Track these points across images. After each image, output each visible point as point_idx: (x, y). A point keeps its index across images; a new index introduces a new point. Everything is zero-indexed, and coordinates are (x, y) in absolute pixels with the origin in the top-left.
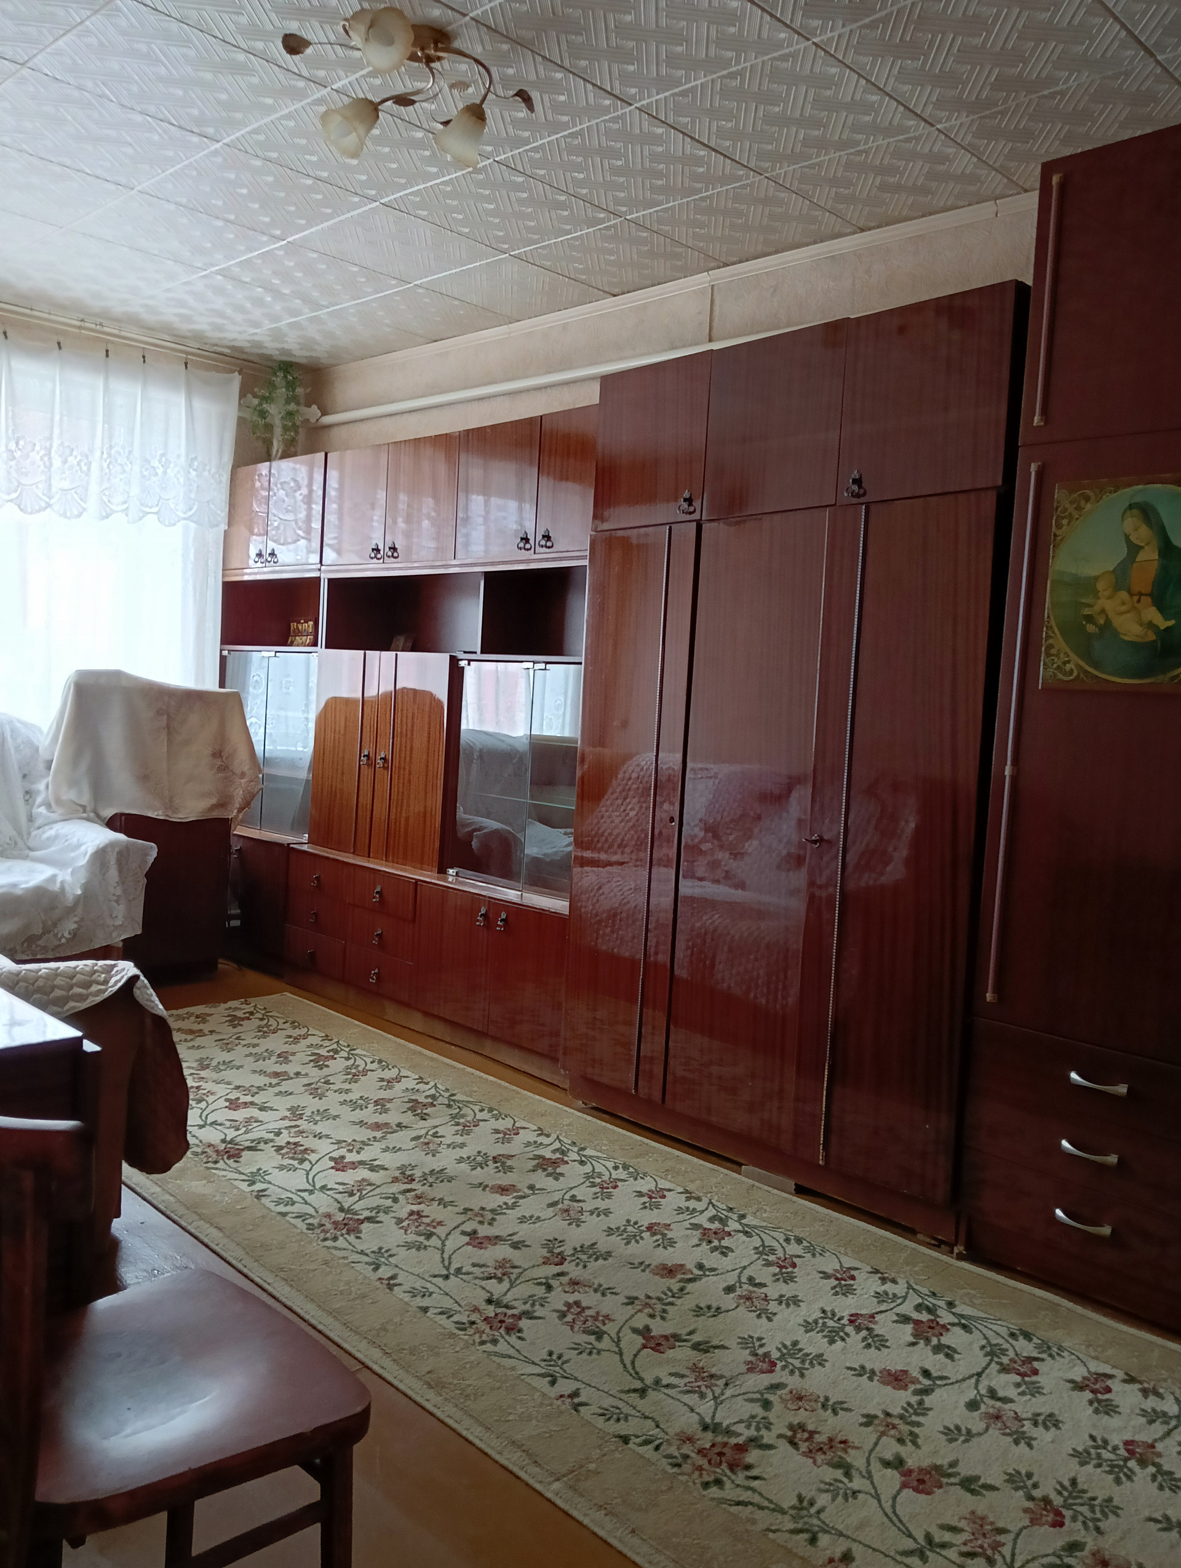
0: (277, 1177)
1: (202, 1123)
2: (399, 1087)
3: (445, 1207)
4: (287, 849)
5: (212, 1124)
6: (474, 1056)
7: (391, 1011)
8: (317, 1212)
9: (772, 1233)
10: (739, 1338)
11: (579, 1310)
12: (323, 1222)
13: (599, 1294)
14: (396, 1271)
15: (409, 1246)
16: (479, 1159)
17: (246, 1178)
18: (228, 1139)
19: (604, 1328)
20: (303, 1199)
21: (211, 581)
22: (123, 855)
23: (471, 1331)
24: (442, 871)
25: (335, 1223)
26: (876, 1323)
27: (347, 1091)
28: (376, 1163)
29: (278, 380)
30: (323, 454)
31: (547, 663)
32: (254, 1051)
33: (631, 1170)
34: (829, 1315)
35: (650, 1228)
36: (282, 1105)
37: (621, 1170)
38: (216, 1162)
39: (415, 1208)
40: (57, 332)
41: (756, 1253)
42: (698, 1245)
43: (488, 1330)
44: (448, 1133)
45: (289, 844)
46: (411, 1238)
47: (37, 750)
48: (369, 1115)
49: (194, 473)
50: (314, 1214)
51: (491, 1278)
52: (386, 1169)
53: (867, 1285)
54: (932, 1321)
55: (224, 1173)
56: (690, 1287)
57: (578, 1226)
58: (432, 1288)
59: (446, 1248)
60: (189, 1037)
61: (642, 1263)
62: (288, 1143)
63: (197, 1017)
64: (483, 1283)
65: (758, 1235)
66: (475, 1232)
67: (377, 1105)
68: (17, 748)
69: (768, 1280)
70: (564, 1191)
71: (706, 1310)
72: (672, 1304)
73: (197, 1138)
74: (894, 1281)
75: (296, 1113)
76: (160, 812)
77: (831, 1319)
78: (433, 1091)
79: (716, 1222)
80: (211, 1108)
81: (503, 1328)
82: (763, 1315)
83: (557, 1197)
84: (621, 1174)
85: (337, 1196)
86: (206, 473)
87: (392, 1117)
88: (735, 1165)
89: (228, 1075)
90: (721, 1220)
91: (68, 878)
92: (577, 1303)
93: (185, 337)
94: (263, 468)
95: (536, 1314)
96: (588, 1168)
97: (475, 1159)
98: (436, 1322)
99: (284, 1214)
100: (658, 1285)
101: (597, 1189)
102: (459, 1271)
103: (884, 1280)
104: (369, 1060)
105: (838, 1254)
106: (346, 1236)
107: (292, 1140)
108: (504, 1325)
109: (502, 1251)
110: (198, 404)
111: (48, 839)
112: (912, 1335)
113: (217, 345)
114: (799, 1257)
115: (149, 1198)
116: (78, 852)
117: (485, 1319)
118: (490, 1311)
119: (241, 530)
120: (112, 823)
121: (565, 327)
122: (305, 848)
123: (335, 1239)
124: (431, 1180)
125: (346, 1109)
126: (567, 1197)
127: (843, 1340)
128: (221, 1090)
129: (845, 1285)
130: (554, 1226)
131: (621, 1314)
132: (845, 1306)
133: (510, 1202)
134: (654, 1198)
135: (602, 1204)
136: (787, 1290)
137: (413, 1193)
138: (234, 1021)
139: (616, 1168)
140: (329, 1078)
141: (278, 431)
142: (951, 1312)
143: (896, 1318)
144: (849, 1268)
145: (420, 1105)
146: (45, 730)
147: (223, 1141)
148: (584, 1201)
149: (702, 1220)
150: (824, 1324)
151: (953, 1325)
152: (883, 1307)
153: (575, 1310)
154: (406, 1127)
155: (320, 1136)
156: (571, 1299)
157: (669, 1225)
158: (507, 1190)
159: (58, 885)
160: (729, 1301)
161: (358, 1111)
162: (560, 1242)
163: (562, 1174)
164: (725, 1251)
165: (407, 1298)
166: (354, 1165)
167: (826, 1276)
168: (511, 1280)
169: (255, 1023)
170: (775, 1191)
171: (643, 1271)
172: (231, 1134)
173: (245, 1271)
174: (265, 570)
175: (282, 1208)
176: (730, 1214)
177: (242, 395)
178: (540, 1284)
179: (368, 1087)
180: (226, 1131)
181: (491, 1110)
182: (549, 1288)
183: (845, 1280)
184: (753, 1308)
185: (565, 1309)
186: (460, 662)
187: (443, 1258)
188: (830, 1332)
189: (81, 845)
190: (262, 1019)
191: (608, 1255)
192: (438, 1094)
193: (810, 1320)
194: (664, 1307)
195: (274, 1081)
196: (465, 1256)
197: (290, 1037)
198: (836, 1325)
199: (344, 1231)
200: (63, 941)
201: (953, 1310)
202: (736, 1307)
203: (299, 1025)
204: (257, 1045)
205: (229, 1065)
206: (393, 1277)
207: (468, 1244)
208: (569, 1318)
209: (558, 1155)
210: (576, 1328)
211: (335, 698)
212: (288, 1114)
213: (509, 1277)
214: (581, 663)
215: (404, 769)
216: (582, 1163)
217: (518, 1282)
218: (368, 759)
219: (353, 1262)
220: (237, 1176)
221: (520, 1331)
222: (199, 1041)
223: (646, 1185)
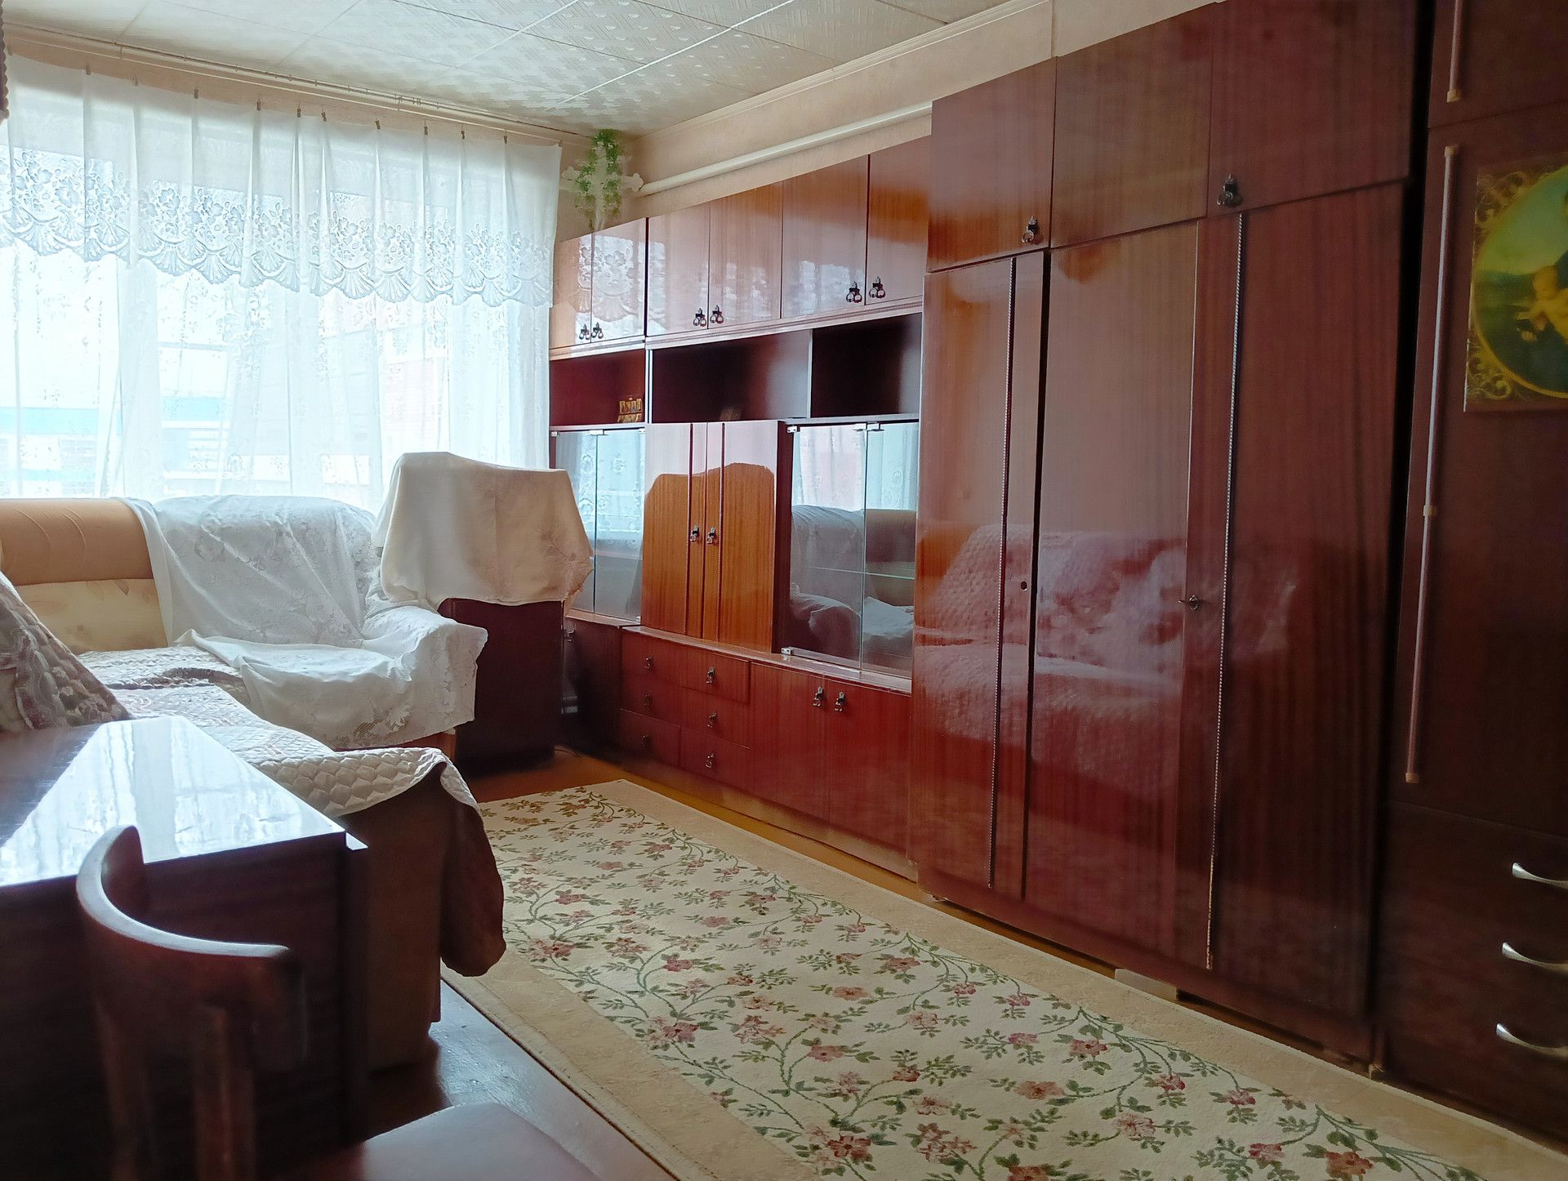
0: (608, 977)
1: (531, 917)
2: (736, 879)
3: (784, 1012)
4: (620, 632)
5: (541, 918)
6: (817, 845)
7: (729, 798)
8: (647, 1017)
9: (1154, 1047)
10: (1123, 1171)
11: (935, 1134)
12: (653, 1029)
13: (957, 1116)
14: (731, 1085)
15: (745, 1056)
16: (822, 959)
17: (576, 978)
18: (557, 935)
19: (964, 1157)
20: (634, 1002)
21: (538, 360)
22: (453, 641)
23: (813, 1157)
24: (776, 650)
25: (665, 1029)
26: (1283, 1156)
27: (682, 883)
28: (711, 962)
29: (600, 149)
30: (645, 219)
31: (881, 423)
32: (587, 840)
33: (989, 972)
34: (1227, 1146)
35: (1012, 1040)
36: (615, 899)
37: (978, 971)
38: (544, 960)
39: (753, 1013)
40: (375, 111)
41: (1137, 1071)
42: (1069, 1061)
43: (832, 1157)
44: (789, 928)
45: (621, 627)
46: (749, 1047)
47: (369, 539)
48: (706, 909)
49: (516, 250)
50: (644, 1018)
51: (835, 1095)
52: (722, 969)
53: (1269, 1110)
54: (1350, 1154)
55: (551, 972)
56: (1062, 1110)
57: (932, 1036)
58: (770, 1106)
59: (786, 1060)
60: (523, 827)
61: (1005, 1080)
62: (620, 939)
63: (532, 805)
64: (828, 1101)
65: (1138, 1049)
66: (817, 1041)
67: (714, 898)
68: (349, 536)
69: (1153, 1103)
70: (916, 996)
71: (1082, 1138)
72: (1041, 1129)
73: (525, 934)
74: (1301, 1106)
75: (628, 908)
76: (492, 597)
77: (1229, 1150)
78: (772, 884)
79: (1089, 1034)
80: (542, 901)
81: (849, 1155)
82: (1149, 1145)
83: (908, 1002)
84: (978, 977)
85: (669, 999)
86: (529, 249)
87: (729, 912)
88: (1108, 968)
89: (560, 865)
90: (1094, 1031)
91: (399, 666)
92: (933, 1127)
93: (503, 110)
94: (586, 240)
95: (885, 1139)
96: (941, 970)
97: (817, 958)
98: (774, 1146)
99: (612, 1019)
100: (1024, 1108)
101: (952, 994)
102: (800, 1085)
103: (1289, 1104)
104: (705, 850)
105: (1233, 1073)
106: (677, 1044)
107: (624, 936)
108: (850, 1151)
109: (849, 1064)
110: (520, 179)
111: (380, 626)
112: (1328, 1171)
113: (535, 117)
114: (1188, 1075)
115: (472, 999)
116: (408, 639)
117: (829, 1144)
118: (835, 1134)
119: (565, 307)
120: (444, 609)
121: (893, 63)
122: (638, 630)
123: (666, 1047)
124: (769, 981)
125: (682, 902)
126: (919, 1002)
127: (1245, 1176)
128: (552, 882)
129: (1243, 1110)
130: (907, 1036)
131: (984, 1140)
132: (1245, 1135)
133: (856, 1007)
134: (1017, 1004)
135: (959, 1012)
136: (1176, 1115)
137: (750, 996)
138: (569, 810)
139: (973, 970)
140: (664, 869)
141: (600, 202)
142: (1373, 1144)
143: (1307, 1150)
144: (1247, 1090)
145: (759, 898)
146: (376, 515)
147: (553, 937)
148: (938, 1008)
149: (1073, 1031)
150: (1221, 1156)
151: (1377, 1159)
152: (1291, 1136)
153: (931, 1134)
154: (744, 923)
155: (652, 932)
156: (926, 1121)
157: (1035, 1036)
158: (852, 994)
159: (389, 672)
160: (1107, 1127)
161: (693, 904)
162: (913, 1054)
163: (912, 977)
164: (1101, 1068)
165: (743, 1116)
166: (687, 964)
167: (1221, 1099)
168: (857, 1097)
169: (590, 811)
170: (1156, 998)
171: (1007, 1090)
172: (561, 929)
173: (569, 1082)
174: (592, 345)
175: (610, 1012)
176: (1104, 1025)
177: (563, 168)
178: (892, 1103)
179: (705, 879)
180: (556, 927)
181: (834, 904)
182: (901, 1107)
183: (1243, 1104)
184: (1137, 1136)
185: (919, 1133)
186: (789, 428)
187: (782, 1071)
188: (1228, 1166)
189: (411, 632)
190: (597, 807)
191: (967, 1069)
192: (777, 887)
193: (1205, 1152)
194: (1034, 1133)
195: (607, 872)
196: (808, 1069)
197: (625, 825)
198: (1236, 1158)
199: (676, 1039)
200: (396, 729)
201: (1373, 1141)
202: (1117, 1135)
203: (635, 812)
204: (591, 834)
205: (560, 854)
206: (727, 1093)
207: (809, 1055)
208: (924, 1144)
209: (907, 955)
210: (931, 1158)
211: (664, 476)
212: (620, 908)
213: (856, 1094)
214: (917, 421)
215: (735, 543)
216: (934, 963)
217: (866, 1100)
218: (698, 536)
219: (685, 1074)
220: (564, 975)
221: (869, 1158)
222: (532, 831)
223: (1007, 990)
